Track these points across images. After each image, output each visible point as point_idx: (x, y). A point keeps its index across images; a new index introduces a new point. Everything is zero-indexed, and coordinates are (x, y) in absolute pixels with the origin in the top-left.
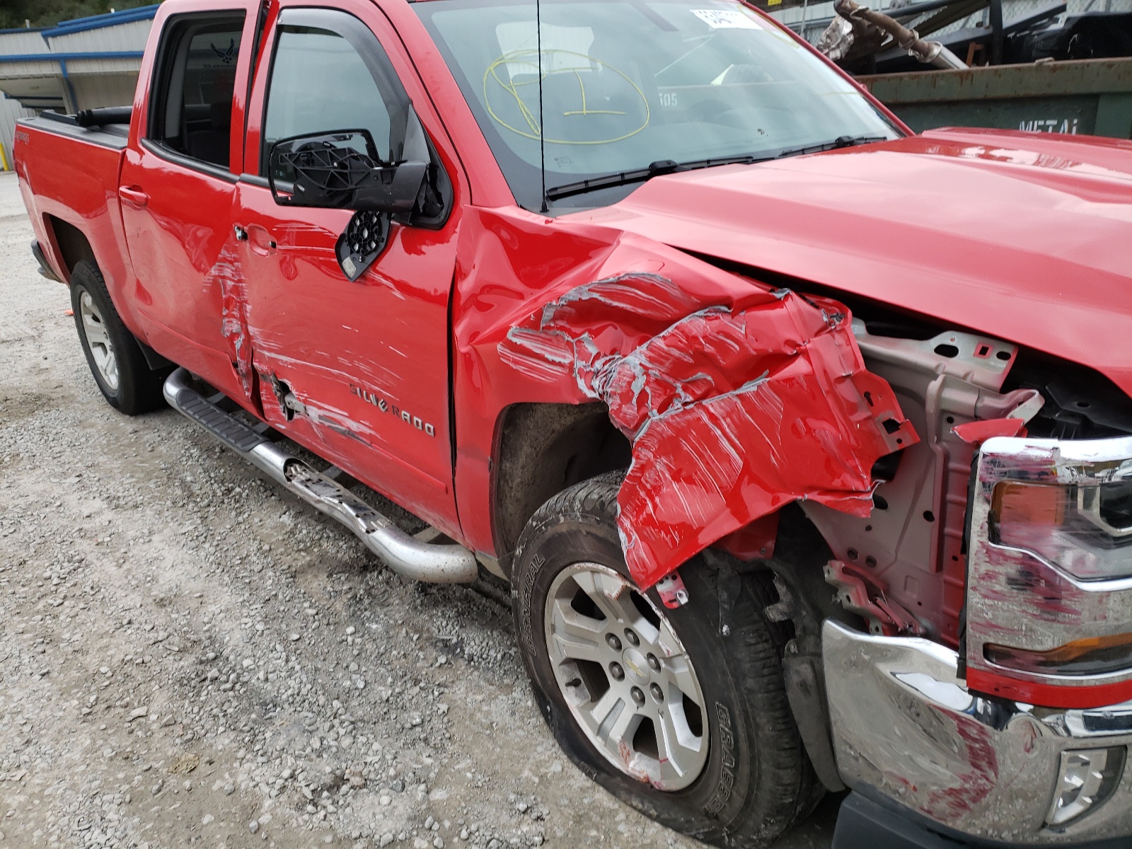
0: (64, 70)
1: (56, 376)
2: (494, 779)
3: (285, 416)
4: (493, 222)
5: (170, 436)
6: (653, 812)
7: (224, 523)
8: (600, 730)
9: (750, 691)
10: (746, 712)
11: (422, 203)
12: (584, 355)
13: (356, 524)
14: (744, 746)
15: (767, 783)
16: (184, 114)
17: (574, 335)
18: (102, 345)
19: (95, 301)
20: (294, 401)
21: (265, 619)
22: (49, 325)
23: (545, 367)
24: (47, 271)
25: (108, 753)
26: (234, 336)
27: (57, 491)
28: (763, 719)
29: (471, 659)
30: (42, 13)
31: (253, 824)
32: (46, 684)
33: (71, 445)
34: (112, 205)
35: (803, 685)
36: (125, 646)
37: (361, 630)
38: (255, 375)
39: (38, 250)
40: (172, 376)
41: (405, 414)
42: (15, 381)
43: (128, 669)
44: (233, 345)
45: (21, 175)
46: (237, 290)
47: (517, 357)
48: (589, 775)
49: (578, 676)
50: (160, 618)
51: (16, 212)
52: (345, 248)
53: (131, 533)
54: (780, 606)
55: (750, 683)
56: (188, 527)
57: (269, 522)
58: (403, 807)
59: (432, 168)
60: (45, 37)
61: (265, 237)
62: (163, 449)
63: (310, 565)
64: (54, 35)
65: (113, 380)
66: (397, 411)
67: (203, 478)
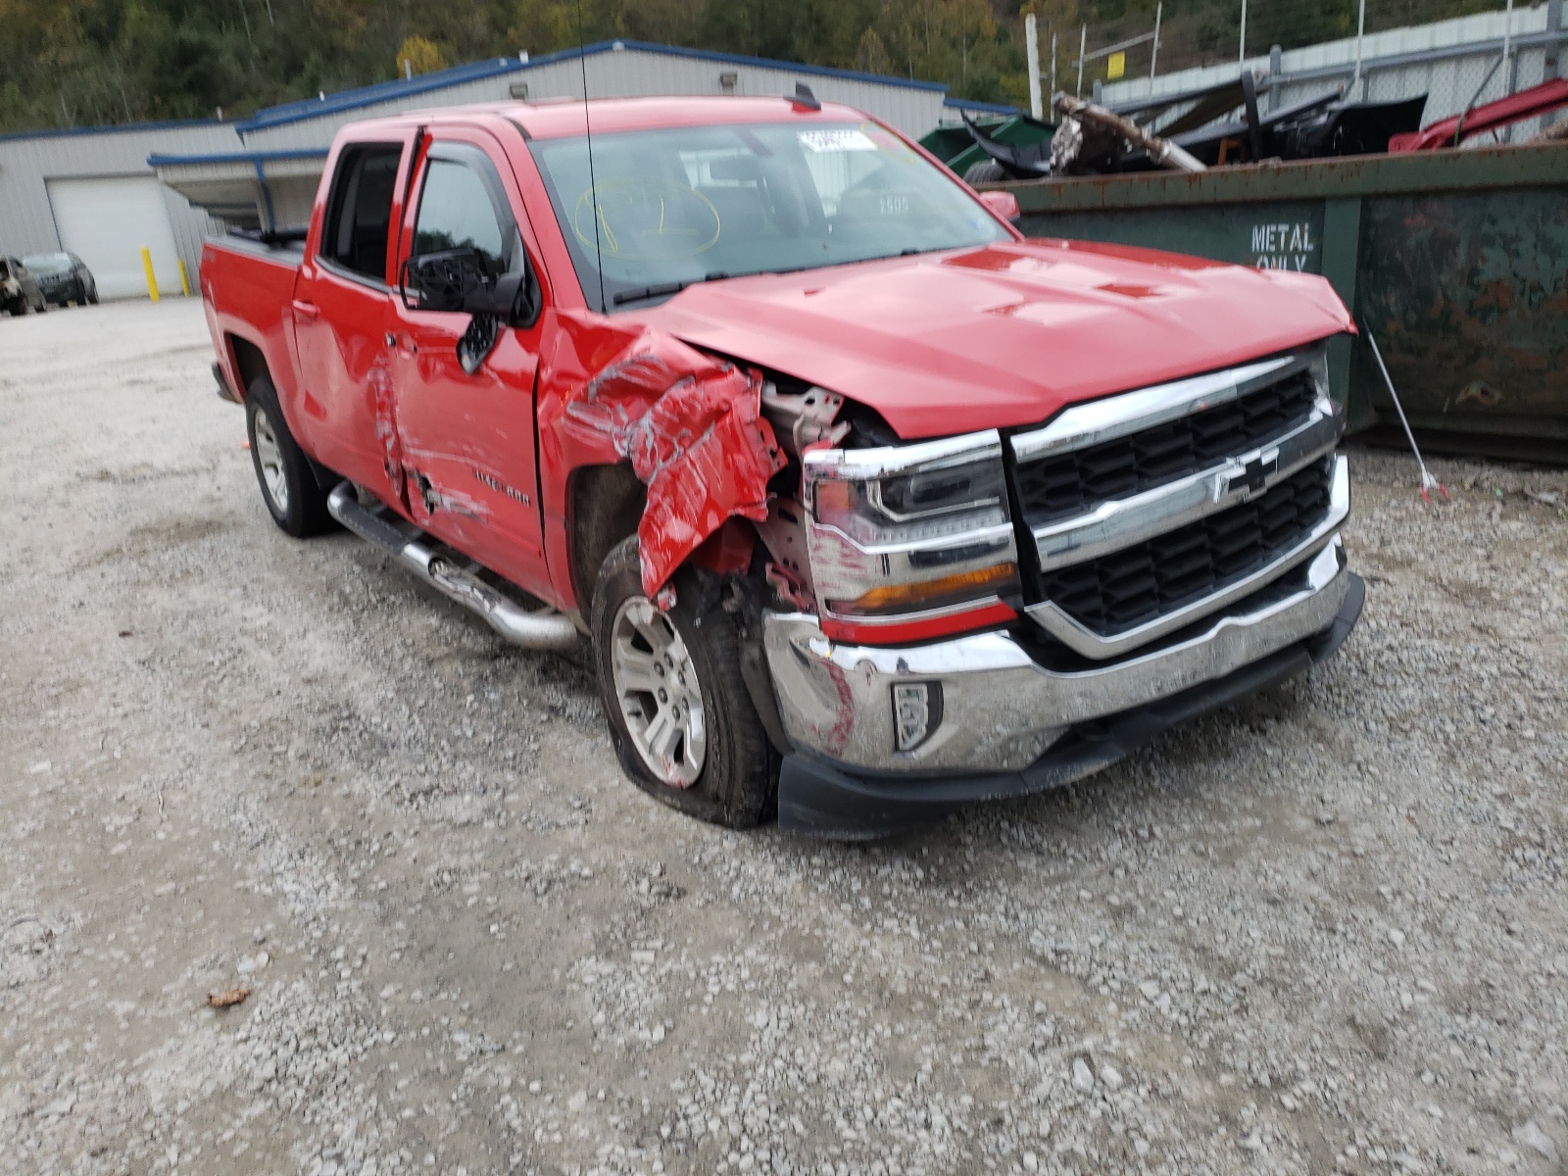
0: (260, 171)
1: (228, 505)
2: (560, 789)
3: (428, 511)
4: (566, 322)
5: (335, 555)
6: (679, 805)
7: (374, 625)
8: (651, 749)
9: (722, 674)
10: (720, 692)
11: (518, 308)
12: (618, 422)
13: (482, 606)
14: (722, 721)
15: (739, 752)
16: (355, 228)
17: (611, 406)
18: (275, 467)
19: (269, 419)
20: (433, 495)
21: (398, 691)
22: (224, 458)
23: (597, 435)
24: (226, 394)
25: (252, 772)
26: (386, 438)
27: (223, 600)
28: (731, 695)
29: (570, 716)
30: (239, 96)
31: (361, 812)
32: (205, 732)
33: (240, 563)
34: (288, 324)
35: (752, 663)
36: (272, 709)
37: (481, 698)
38: (404, 474)
39: (218, 371)
40: (337, 490)
41: (510, 490)
42: (188, 510)
43: (274, 723)
44: (385, 447)
45: (206, 295)
46: (389, 393)
47: (575, 427)
48: (638, 785)
49: (639, 707)
50: (306, 691)
51: (195, 341)
52: (464, 348)
53: (287, 632)
54: (733, 601)
55: (722, 667)
56: (341, 626)
57: (417, 624)
58: (481, 803)
59: (528, 278)
60: (240, 133)
61: (409, 342)
62: (327, 567)
63: (447, 656)
64: (250, 130)
65: (282, 502)
66: (504, 489)
67: (360, 587)
